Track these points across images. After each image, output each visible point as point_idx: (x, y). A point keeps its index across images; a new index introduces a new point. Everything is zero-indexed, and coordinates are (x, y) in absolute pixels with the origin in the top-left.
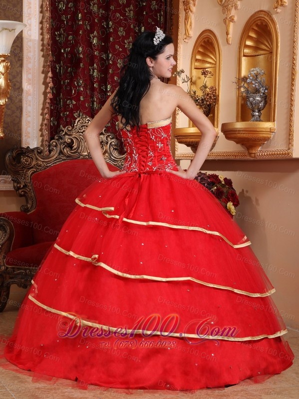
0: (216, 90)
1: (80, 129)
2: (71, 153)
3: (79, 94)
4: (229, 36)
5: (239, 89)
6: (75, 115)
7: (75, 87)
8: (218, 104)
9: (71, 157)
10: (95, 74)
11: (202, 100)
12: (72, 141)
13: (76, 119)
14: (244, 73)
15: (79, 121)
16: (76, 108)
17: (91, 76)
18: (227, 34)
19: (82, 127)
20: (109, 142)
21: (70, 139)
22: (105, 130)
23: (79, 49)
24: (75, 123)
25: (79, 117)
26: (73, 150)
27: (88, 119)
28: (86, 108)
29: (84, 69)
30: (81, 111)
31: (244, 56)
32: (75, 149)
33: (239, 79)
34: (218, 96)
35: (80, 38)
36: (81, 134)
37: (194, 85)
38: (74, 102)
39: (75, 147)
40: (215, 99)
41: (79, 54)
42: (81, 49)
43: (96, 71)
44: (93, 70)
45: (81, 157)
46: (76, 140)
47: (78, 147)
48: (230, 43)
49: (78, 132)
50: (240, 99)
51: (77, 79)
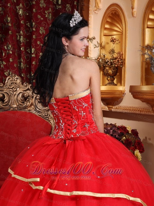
0: (123, 55)
1: (10, 86)
2: (3, 105)
3: (9, 56)
4: (134, 10)
5: (143, 55)
6: (5, 73)
7: (6, 50)
8: (124, 66)
9: (3, 109)
10: (21, 39)
11: (111, 62)
12: (4, 96)
13: (7, 77)
14: (147, 42)
15: (9, 79)
16: (7, 67)
17: (19, 41)
18: (133, 8)
19: (12, 84)
20: (35, 97)
21: (2, 94)
22: (31, 87)
23: (7, 19)
24: (5, 80)
25: (9, 75)
26: (4, 103)
27: (17, 77)
28: (15, 68)
29: (12, 36)
30: (10, 70)
31: (148, 27)
32: (6, 102)
33: (143, 47)
34: (125, 60)
35: (8, 9)
36: (11, 90)
37: (104, 49)
38: (5, 63)
39: (6, 101)
40: (122, 62)
41: (8, 23)
42: (9, 19)
43: (22, 37)
44: (20, 36)
45: (12, 109)
46: (7, 95)
47: (9, 101)
48: (135, 16)
49: (9, 88)
50: (144, 64)
51: (7, 44)
